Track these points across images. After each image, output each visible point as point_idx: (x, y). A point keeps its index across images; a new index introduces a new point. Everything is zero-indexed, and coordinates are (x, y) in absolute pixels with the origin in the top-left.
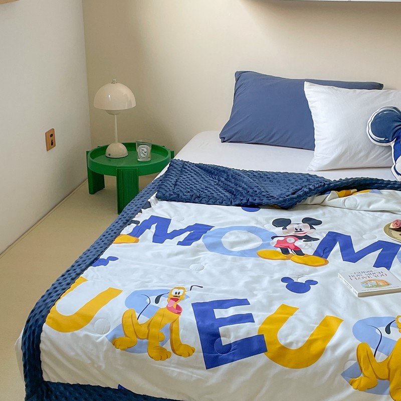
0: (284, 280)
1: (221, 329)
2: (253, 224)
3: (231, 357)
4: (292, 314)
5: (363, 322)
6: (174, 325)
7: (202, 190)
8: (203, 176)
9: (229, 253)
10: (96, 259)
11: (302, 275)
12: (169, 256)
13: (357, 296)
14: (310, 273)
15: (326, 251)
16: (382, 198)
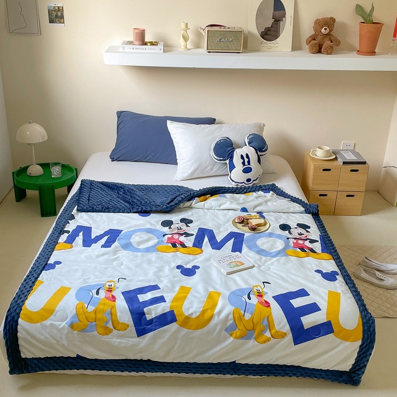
0: (179, 267)
1: (145, 310)
2: (148, 226)
3: (154, 328)
4: (189, 293)
5: (233, 293)
6: (113, 310)
7: (108, 202)
8: (106, 191)
9: (138, 250)
10: (46, 264)
11: (188, 263)
12: (98, 256)
13: (226, 274)
14: (193, 260)
15: (200, 243)
16: (227, 201)
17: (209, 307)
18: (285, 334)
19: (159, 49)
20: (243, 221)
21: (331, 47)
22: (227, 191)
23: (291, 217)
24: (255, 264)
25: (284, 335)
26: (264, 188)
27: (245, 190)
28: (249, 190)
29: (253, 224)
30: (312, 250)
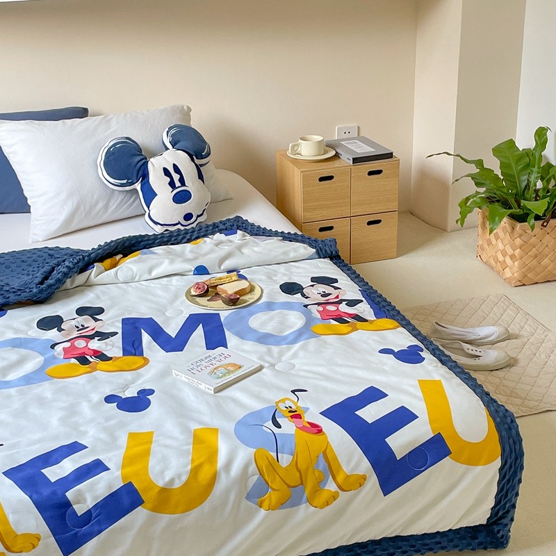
0: (109, 399)
1: (70, 495)
3: (96, 528)
4: (151, 442)
5: (241, 423)
9: (7, 385)
11: (126, 387)
13: (213, 392)
14: (134, 381)
15: (135, 345)
16: (161, 259)
17: (202, 460)
18: (364, 478)
20: (208, 292)
22: (153, 243)
23: (294, 270)
24: (262, 363)
25: (361, 481)
26: (222, 227)
27: (188, 236)
28: (195, 235)
29: (230, 292)
30: (358, 318)
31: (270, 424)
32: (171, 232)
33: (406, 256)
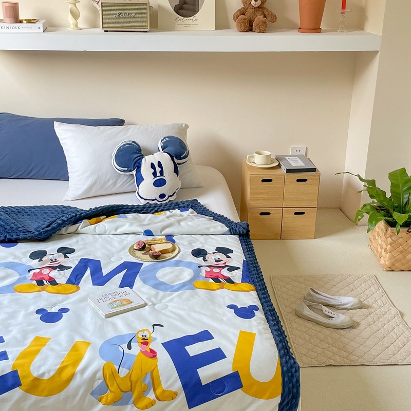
2: (11, 260)
4: (44, 345)
5: (109, 342)
13: (104, 317)
14: (62, 301)
15: (78, 278)
16: (127, 222)
17: (69, 363)
18: (176, 394)
19: (37, 28)
20: (143, 248)
21: (265, 23)
23: (210, 240)
24: (147, 301)
25: (173, 396)
26: (181, 205)
27: (156, 209)
28: (161, 208)
29: (157, 250)
30: (229, 281)
31: (125, 346)
32: (151, 204)
33: (321, 239)
